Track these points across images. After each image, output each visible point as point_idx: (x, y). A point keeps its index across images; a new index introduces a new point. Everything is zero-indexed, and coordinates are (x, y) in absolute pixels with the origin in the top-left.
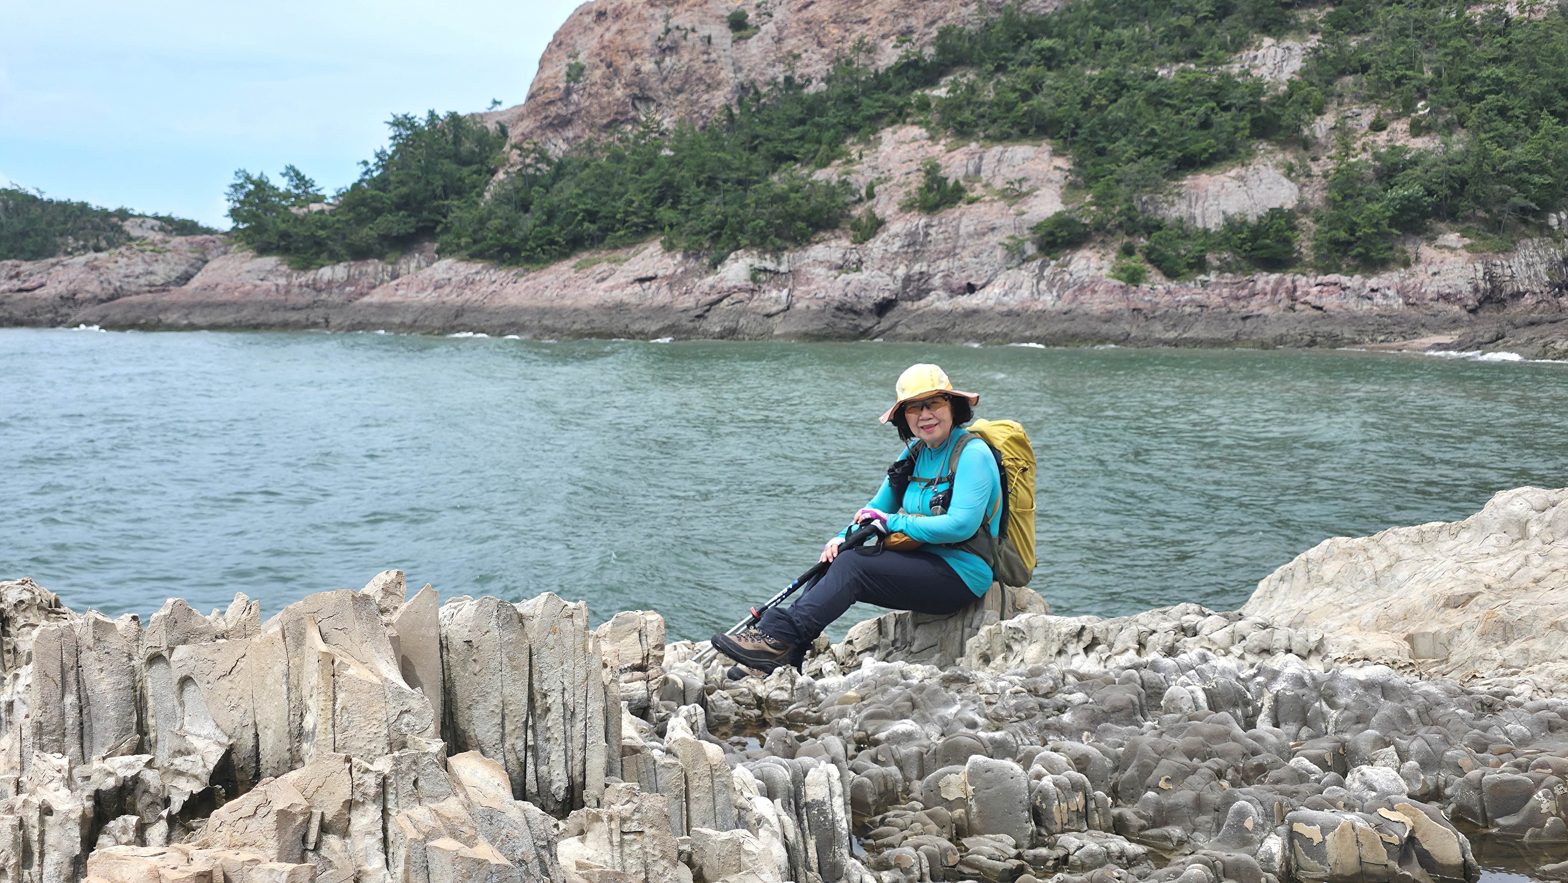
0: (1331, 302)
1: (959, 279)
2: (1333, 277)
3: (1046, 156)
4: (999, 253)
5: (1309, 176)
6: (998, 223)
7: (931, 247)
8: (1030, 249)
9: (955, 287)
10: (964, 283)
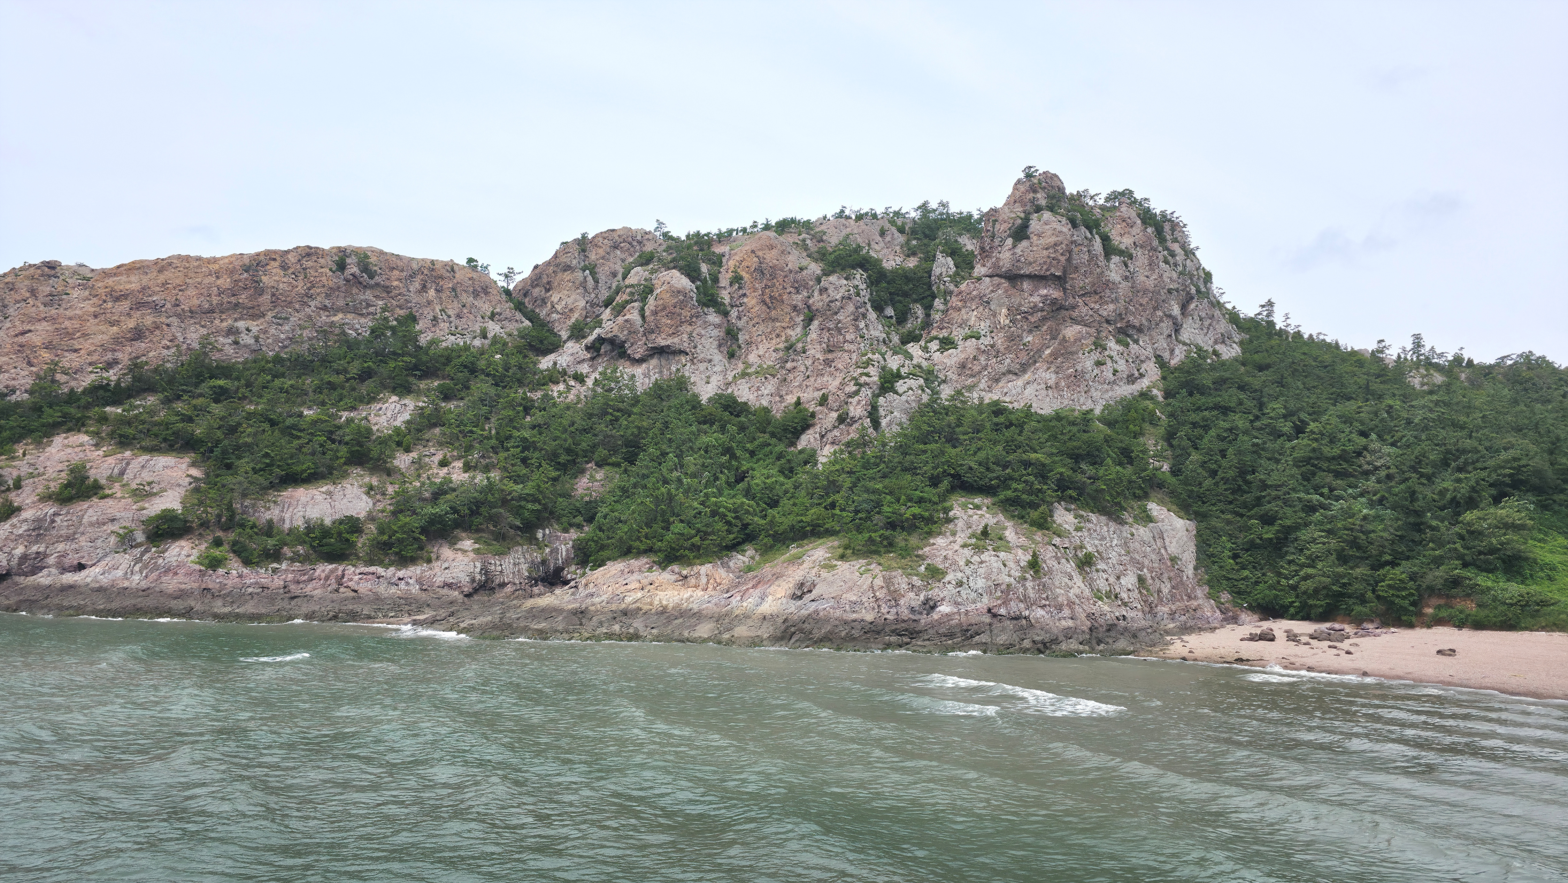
0: (364, 587)
1: (72, 559)
2: (372, 569)
3: (184, 466)
4: (113, 539)
5: (384, 494)
6: (118, 515)
7: (54, 532)
8: (140, 537)
9: (66, 566)
10: (75, 562)
